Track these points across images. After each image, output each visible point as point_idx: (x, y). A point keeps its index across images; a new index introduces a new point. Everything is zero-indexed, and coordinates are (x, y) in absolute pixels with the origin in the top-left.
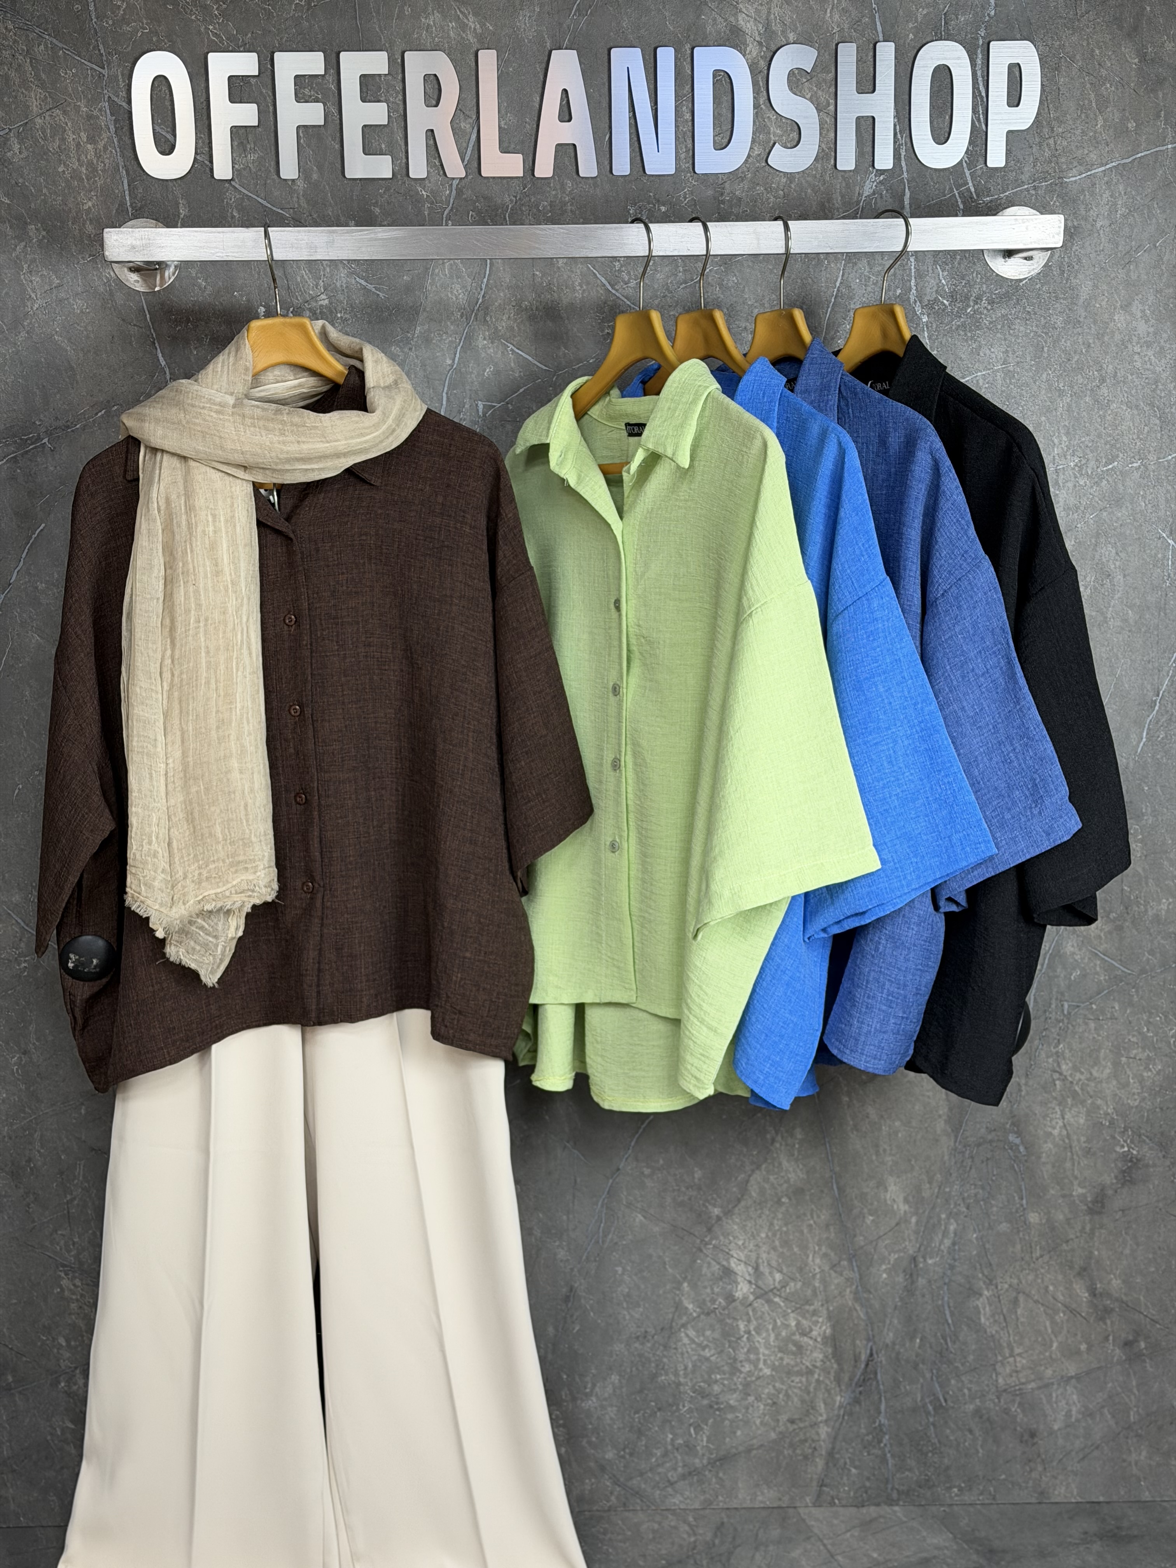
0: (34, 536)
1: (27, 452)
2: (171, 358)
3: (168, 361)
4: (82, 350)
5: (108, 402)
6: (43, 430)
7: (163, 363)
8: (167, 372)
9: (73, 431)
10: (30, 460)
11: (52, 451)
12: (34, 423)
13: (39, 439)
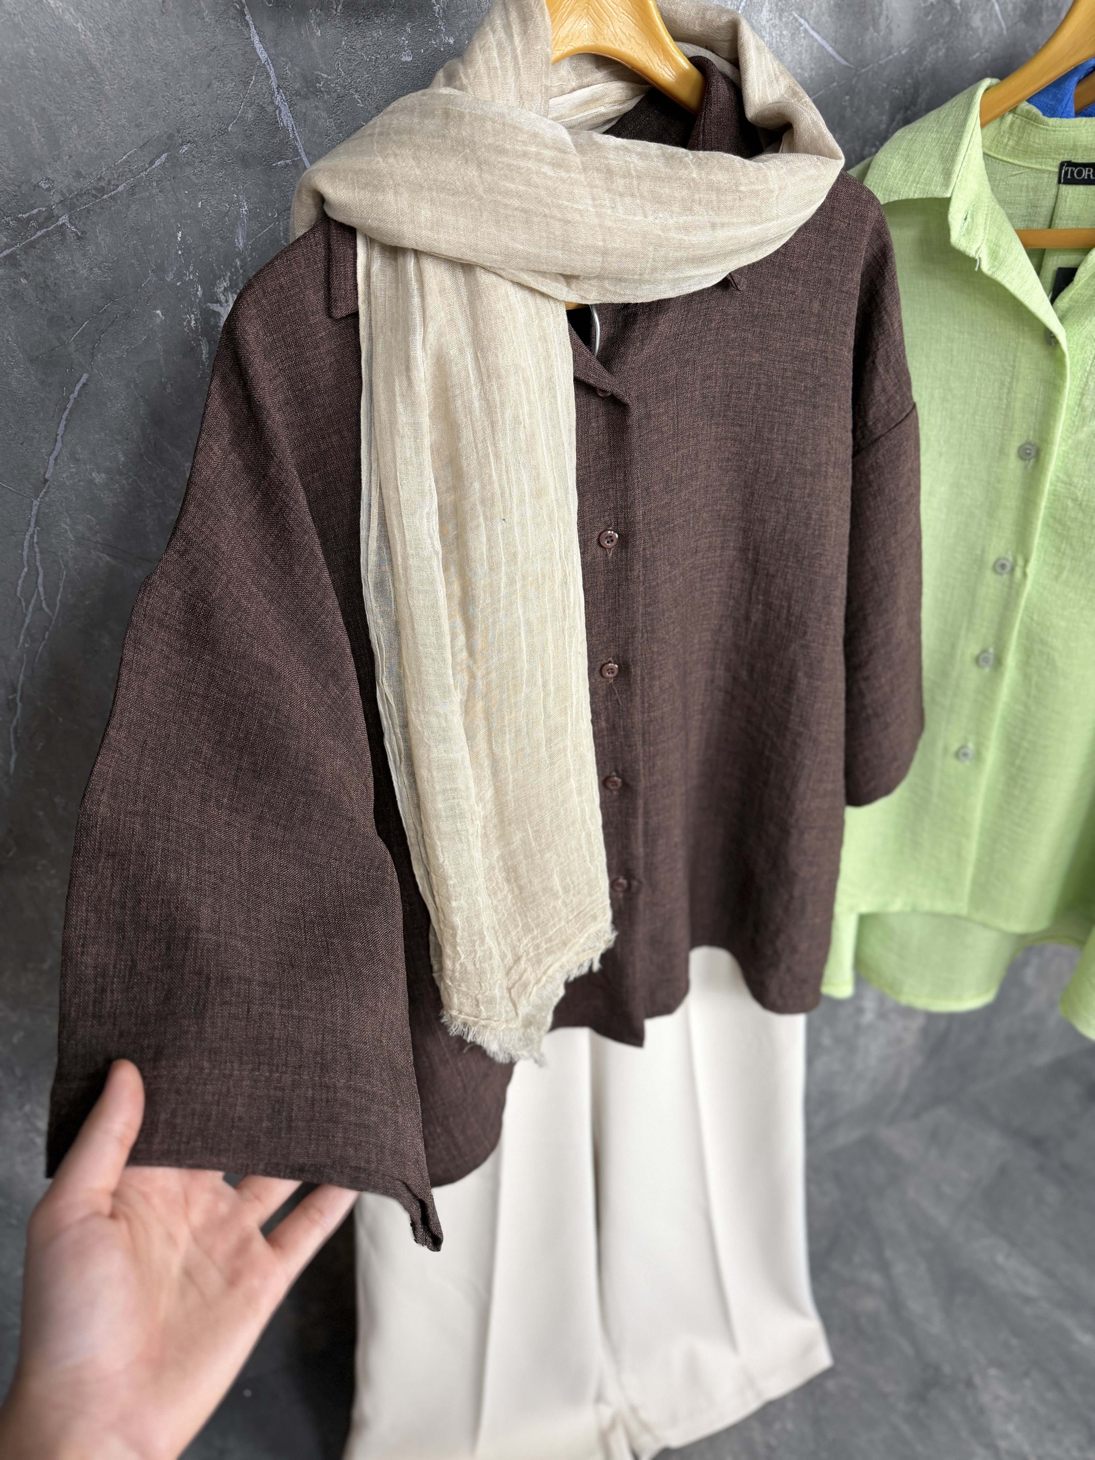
0: (72, 397)
1: (32, 245)
2: (276, 45)
3: (272, 51)
4: (108, 28)
5: (171, 137)
6: (57, 198)
7: (263, 56)
8: (272, 74)
9: (111, 197)
10: (41, 259)
11: (79, 238)
12: (37, 186)
13: (51, 217)
